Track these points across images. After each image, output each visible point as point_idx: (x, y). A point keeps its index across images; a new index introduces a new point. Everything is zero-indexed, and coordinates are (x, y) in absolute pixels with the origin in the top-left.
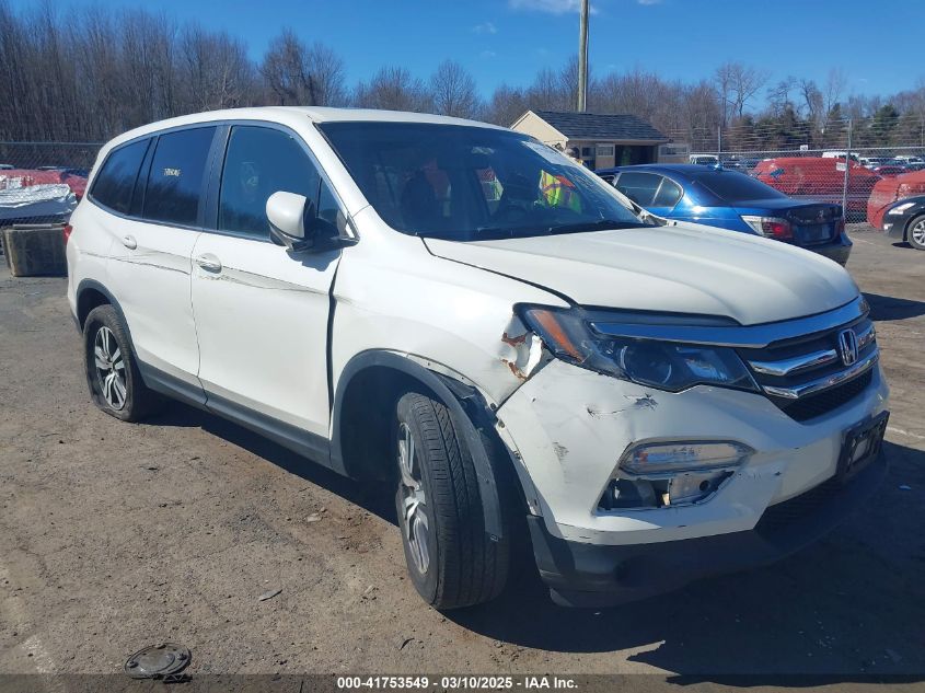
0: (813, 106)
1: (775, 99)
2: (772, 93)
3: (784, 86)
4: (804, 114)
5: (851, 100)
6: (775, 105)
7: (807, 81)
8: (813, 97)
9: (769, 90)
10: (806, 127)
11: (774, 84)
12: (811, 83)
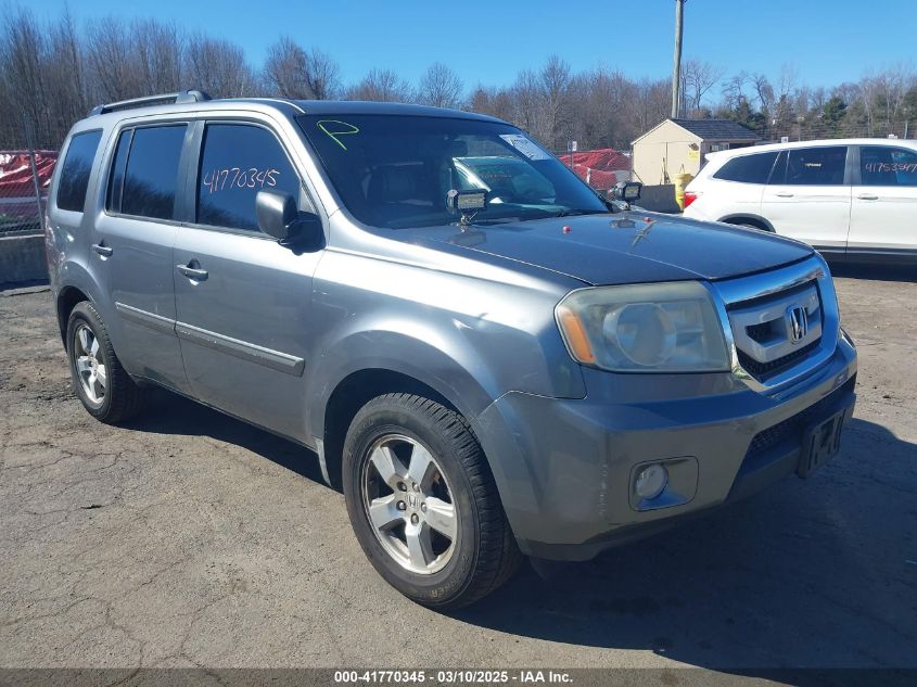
0: (765, 99)
1: (729, 93)
2: (726, 88)
3: (737, 80)
4: (757, 107)
5: (797, 91)
6: (729, 98)
7: (759, 77)
8: (765, 90)
9: (724, 85)
10: (761, 118)
11: (728, 78)
12: (763, 77)
